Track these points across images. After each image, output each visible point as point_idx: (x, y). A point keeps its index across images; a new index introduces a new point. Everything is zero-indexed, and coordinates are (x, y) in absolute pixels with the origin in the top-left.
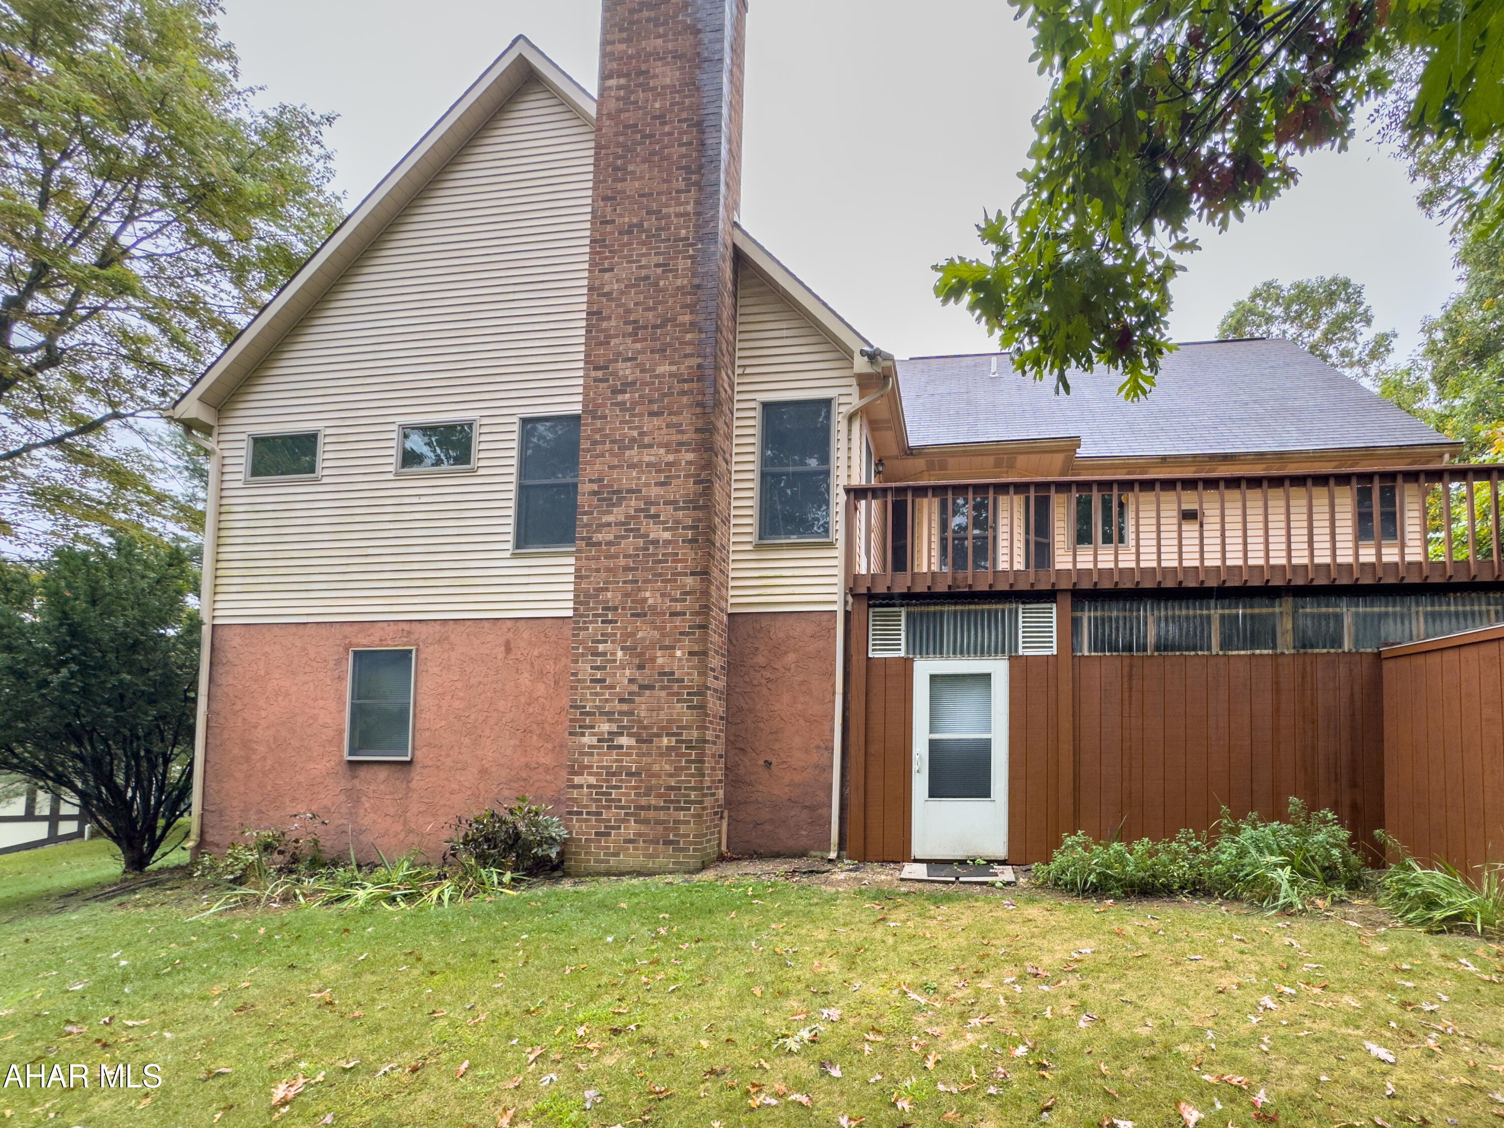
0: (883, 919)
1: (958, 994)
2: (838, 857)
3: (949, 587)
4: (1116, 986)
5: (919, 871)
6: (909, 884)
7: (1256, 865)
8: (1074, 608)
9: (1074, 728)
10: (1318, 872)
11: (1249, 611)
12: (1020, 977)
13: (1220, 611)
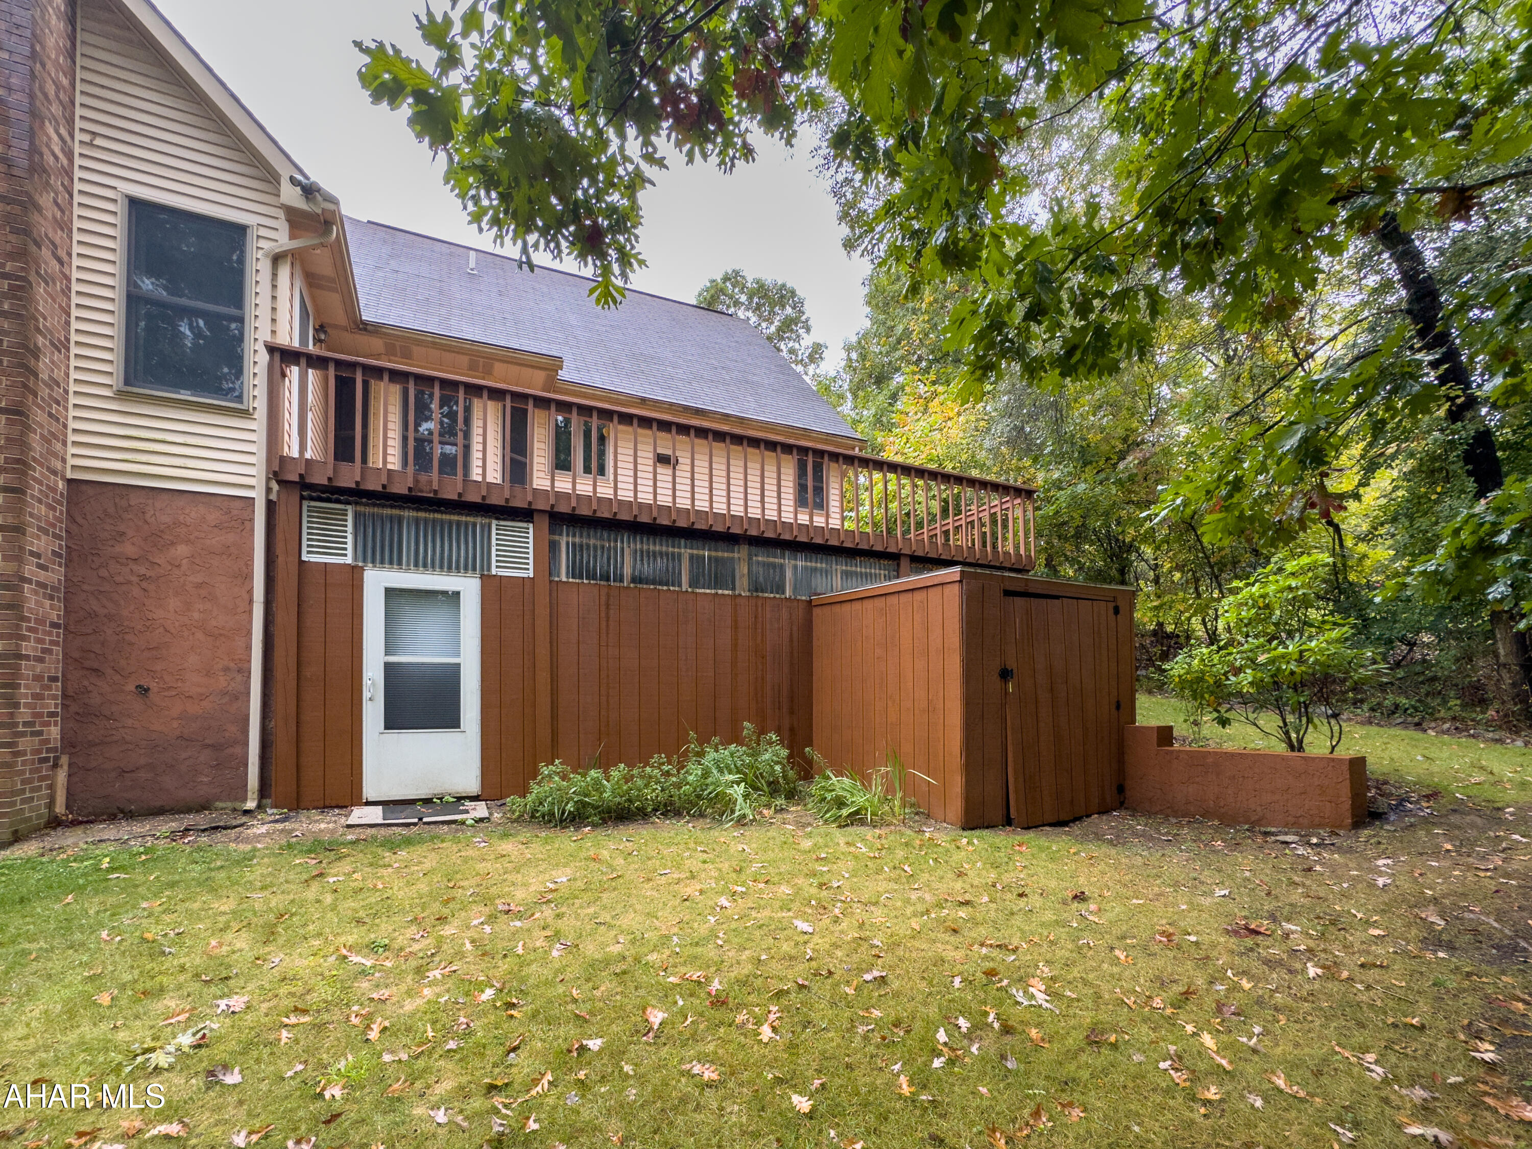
0: (321, 875)
1: (416, 947)
2: (259, 807)
3: (410, 489)
4: (591, 910)
5: (374, 815)
6: (358, 830)
7: (717, 784)
8: (552, 532)
9: (551, 655)
10: (765, 788)
11: (713, 554)
12: (490, 916)
13: (689, 551)
